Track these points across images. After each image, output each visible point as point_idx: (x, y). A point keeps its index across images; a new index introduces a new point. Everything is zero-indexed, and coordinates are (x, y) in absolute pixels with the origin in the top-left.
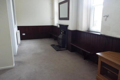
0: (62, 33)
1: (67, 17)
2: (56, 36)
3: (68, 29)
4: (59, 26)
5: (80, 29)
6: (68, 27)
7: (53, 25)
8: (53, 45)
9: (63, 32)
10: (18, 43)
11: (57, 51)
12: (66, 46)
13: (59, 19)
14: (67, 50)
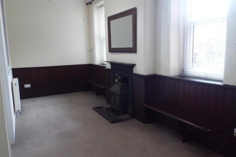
0: (116, 81)
1: (131, 46)
2: (101, 87)
3: (135, 72)
4: (108, 66)
5: (163, 72)
6: (134, 69)
7: (92, 63)
8: (98, 108)
9: (119, 78)
10: (17, 109)
11: (112, 122)
12: (130, 110)
13: (109, 51)
14: (135, 120)
